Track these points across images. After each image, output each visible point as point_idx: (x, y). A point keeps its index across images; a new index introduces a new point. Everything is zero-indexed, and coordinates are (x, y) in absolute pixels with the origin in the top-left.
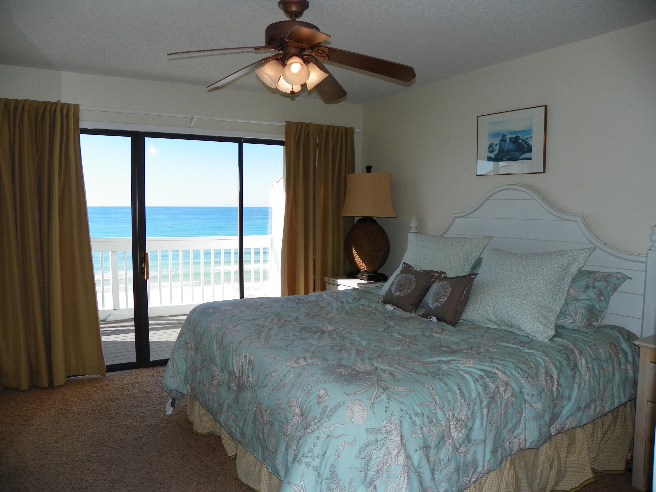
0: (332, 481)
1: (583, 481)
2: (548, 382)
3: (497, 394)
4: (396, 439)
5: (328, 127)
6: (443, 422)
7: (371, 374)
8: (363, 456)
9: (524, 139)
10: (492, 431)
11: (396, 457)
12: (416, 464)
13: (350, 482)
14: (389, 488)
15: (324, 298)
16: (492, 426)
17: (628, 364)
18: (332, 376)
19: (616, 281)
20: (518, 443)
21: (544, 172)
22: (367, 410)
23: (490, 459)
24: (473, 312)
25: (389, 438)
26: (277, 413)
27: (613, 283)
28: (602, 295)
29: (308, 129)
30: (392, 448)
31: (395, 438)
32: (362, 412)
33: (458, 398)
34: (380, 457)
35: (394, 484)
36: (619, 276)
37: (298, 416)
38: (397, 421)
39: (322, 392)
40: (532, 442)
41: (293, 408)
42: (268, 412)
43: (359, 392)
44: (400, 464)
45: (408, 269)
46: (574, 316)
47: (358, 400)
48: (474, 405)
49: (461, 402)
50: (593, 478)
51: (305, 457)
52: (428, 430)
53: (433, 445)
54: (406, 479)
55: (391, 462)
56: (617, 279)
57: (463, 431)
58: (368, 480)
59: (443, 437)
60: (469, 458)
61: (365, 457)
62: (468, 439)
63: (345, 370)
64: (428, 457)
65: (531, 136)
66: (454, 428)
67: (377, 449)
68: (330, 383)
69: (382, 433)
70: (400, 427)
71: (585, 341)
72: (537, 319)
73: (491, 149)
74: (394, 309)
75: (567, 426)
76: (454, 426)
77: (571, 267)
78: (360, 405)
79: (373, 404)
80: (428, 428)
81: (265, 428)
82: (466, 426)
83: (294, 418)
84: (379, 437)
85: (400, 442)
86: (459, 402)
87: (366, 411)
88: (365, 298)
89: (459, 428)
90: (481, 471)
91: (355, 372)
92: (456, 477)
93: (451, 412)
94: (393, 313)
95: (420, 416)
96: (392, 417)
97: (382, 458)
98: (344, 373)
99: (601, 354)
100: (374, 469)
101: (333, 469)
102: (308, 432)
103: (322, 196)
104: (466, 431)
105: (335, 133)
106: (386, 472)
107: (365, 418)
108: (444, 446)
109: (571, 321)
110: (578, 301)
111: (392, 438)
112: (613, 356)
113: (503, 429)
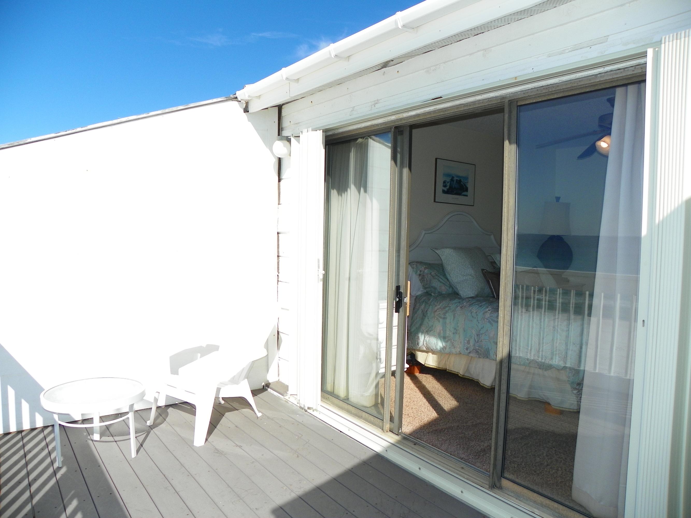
9: (464, 183)
73: (445, 184)
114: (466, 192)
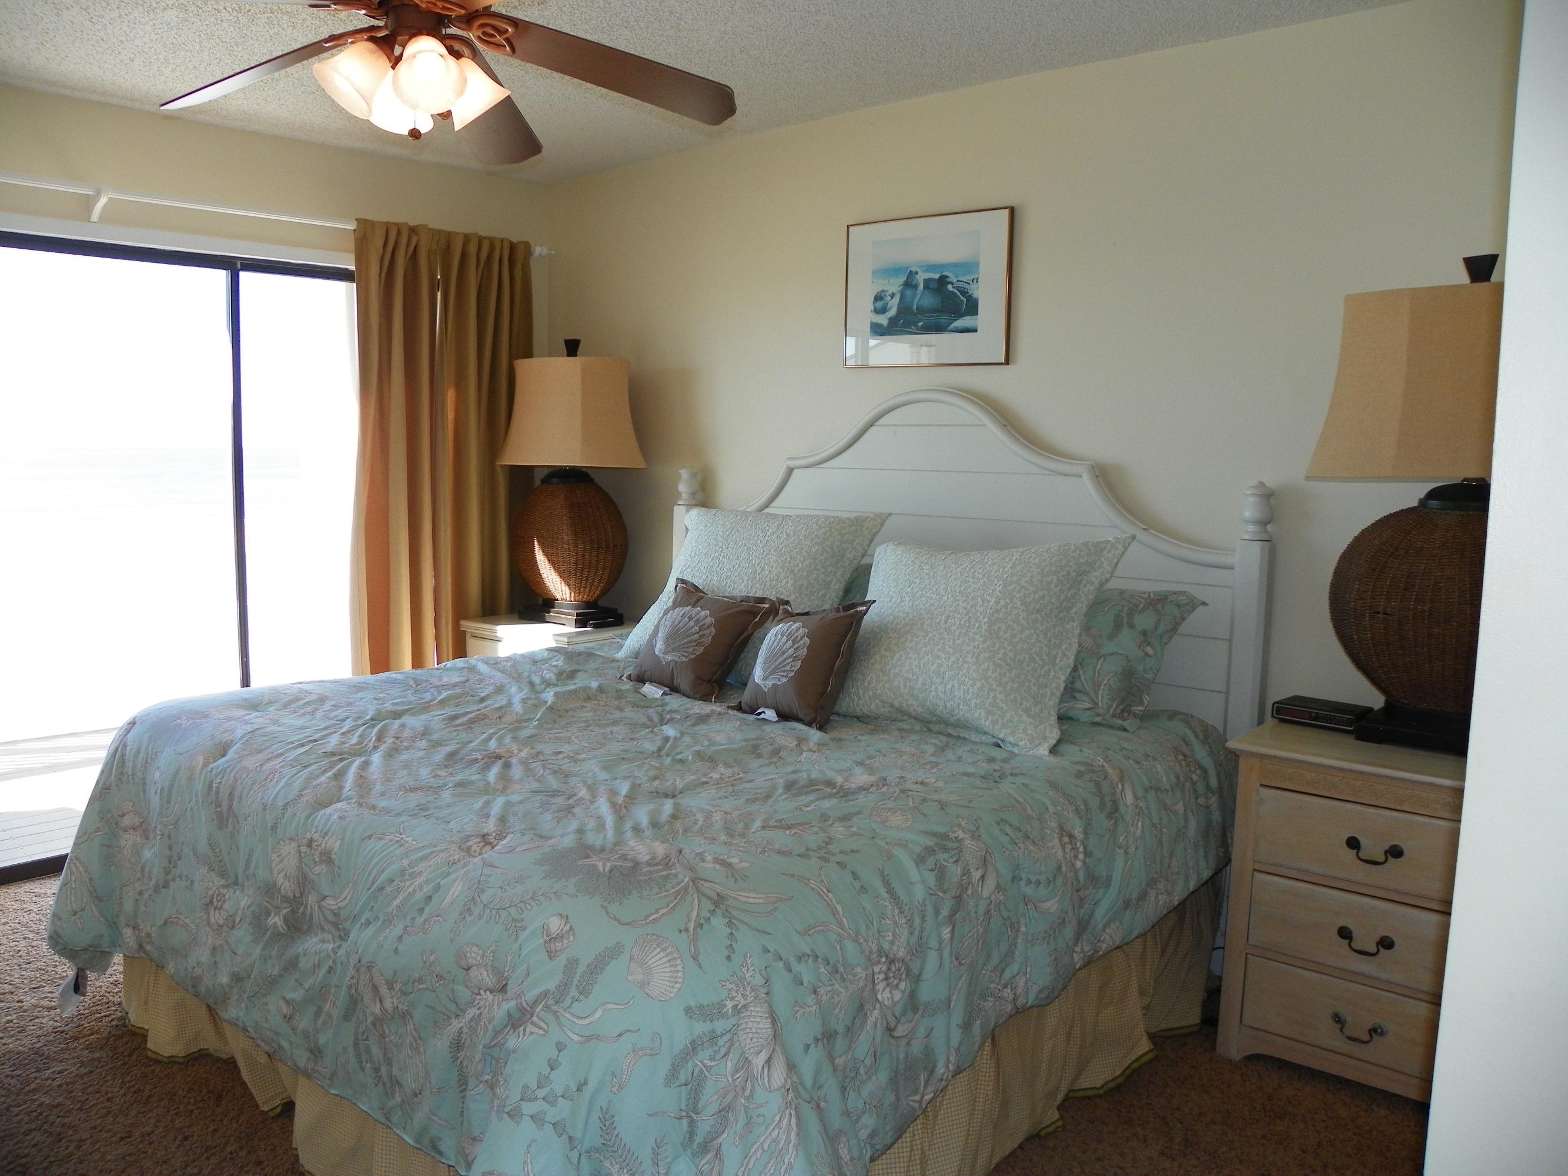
0: (607, 1155)
1: (1129, 1062)
2: (1068, 850)
3: (967, 889)
4: (761, 1026)
5: (467, 238)
6: (859, 970)
7: (671, 864)
8: (682, 1079)
9: (960, 284)
10: (961, 976)
11: (766, 1070)
12: (808, 1081)
13: (653, 1149)
14: (753, 1150)
15: (480, 673)
16: (960, 964)
17: (1210, 795)
18: (573, 880)
19: (1176, 612)
20: (1011, 997)
21: (1007, 362)
22: (682, 960)
23: (960, 1043)
24: (864, 694)
25: (744, 1026)
26: (427, 989)
27: (1169, 615)
28: (1149, 644)
29: (415, 239)
30: (752, 1050)
31: (759, 1023)
32: (671, 966)
33: (886, 906)
34: (726, 1076)
35: (764, 1140)
36: (1183, 599)
37: (488, 992)
38: (759, 981)
39: (555, 925)
40: (1041, 991)
41: (474, 972)
42: (397, 986)
43: (655, 916)
44: (776, 1087)
45: (690, 593)
46: (1092, 694)
47: (655, 937)
48: (923, 918)
49: (894, 916)
50: (1151, 1050)
51: (530, 1100)
52: (829, 994)
53: (841, 1029)
54: (794, 1121)
55: (753, 1086)
56: (1179, 606)
57: (902, 986)
58: (699, 1139)
59: (861, 1007)
60: (916, 1049)
61: (686, 1081)
62: (913, 1004)
63: (601, 859)
64: (832, 1059)
65: (976, 277)
66: (882, 980)
67: (718, 1057)
68: (571, 897)
69: (725, 1016)
70: (767, 994)
71: (1126, 749)
72: (1018, 705)
73: (879, 304)
74: (664, 694)
75: (1104, 946)
76: (882, 976)
77: (1084, 582)
78: (664, 950)
79: (694, 941)
80: (829, 988)
81: (387, 1031)
82: (908, 971)
83: (479, 997)
84: (720, 1026)
85: (770, 1032)
86: (889, 916)
87: (679, 962)
88: (586, 671)
89: (893, 979)
90: (944, 1073)
91: (630, 864)
92: (892, 1099)
93: (875, 941)
94: (664, 705)
95: (810, 961)
96: (744, 970)
97: (730, 1079)
98: (601, 869)
99: (1159, 777)
100: (713, 1108)
101: (607, 1124)
102: (528, 1032)
103: (451, 416)
104: (908, 984)
105: (484, 255)
106: (743, 1112)
107: (680, 980)
108: (863, 1025)
109: (1087, 705)
110: (1099, 658)
111: (750, 1025)
112: (1182, 779)
113: (982, 968)
114: (967, 318)
